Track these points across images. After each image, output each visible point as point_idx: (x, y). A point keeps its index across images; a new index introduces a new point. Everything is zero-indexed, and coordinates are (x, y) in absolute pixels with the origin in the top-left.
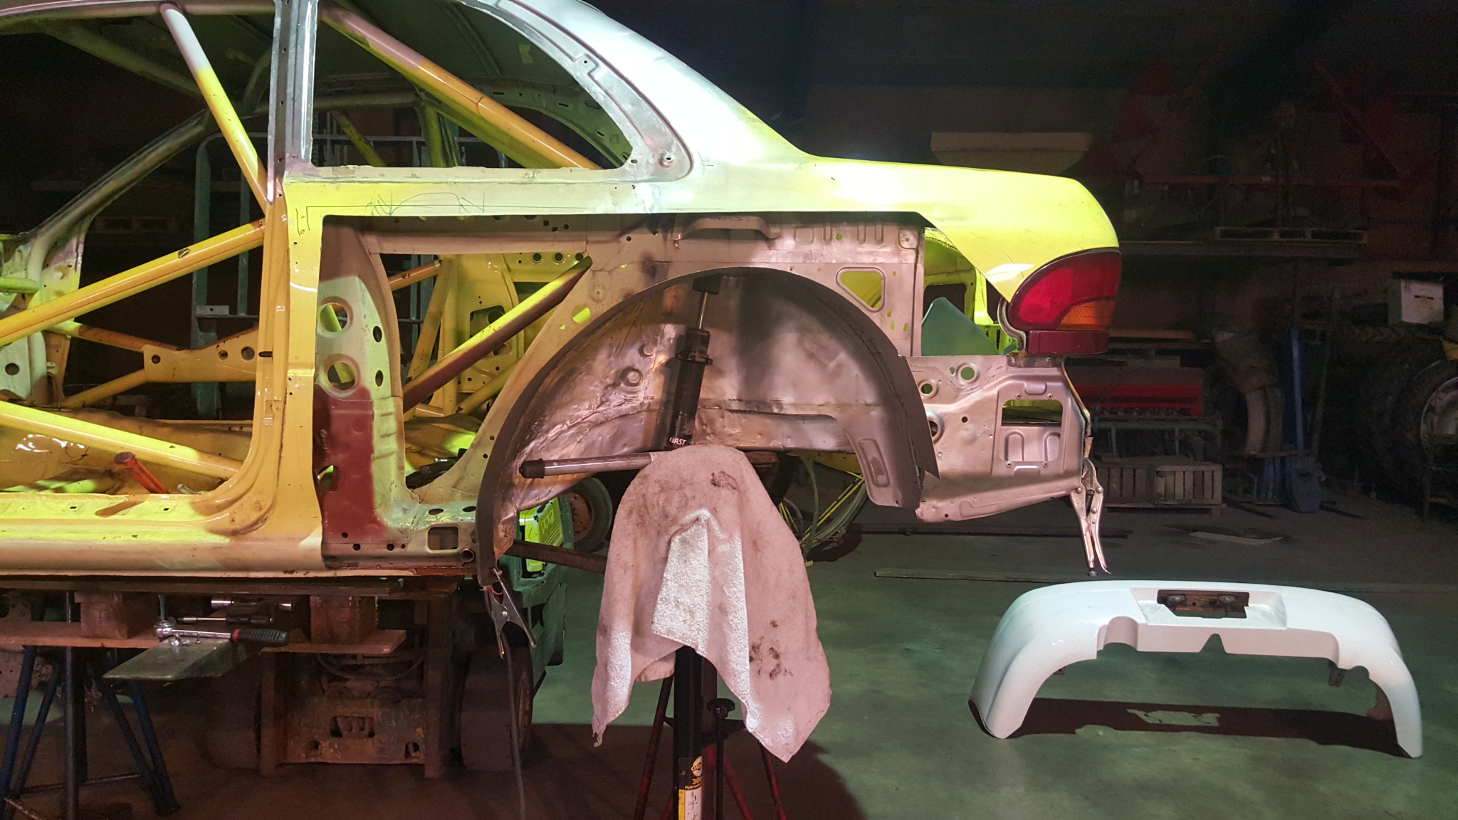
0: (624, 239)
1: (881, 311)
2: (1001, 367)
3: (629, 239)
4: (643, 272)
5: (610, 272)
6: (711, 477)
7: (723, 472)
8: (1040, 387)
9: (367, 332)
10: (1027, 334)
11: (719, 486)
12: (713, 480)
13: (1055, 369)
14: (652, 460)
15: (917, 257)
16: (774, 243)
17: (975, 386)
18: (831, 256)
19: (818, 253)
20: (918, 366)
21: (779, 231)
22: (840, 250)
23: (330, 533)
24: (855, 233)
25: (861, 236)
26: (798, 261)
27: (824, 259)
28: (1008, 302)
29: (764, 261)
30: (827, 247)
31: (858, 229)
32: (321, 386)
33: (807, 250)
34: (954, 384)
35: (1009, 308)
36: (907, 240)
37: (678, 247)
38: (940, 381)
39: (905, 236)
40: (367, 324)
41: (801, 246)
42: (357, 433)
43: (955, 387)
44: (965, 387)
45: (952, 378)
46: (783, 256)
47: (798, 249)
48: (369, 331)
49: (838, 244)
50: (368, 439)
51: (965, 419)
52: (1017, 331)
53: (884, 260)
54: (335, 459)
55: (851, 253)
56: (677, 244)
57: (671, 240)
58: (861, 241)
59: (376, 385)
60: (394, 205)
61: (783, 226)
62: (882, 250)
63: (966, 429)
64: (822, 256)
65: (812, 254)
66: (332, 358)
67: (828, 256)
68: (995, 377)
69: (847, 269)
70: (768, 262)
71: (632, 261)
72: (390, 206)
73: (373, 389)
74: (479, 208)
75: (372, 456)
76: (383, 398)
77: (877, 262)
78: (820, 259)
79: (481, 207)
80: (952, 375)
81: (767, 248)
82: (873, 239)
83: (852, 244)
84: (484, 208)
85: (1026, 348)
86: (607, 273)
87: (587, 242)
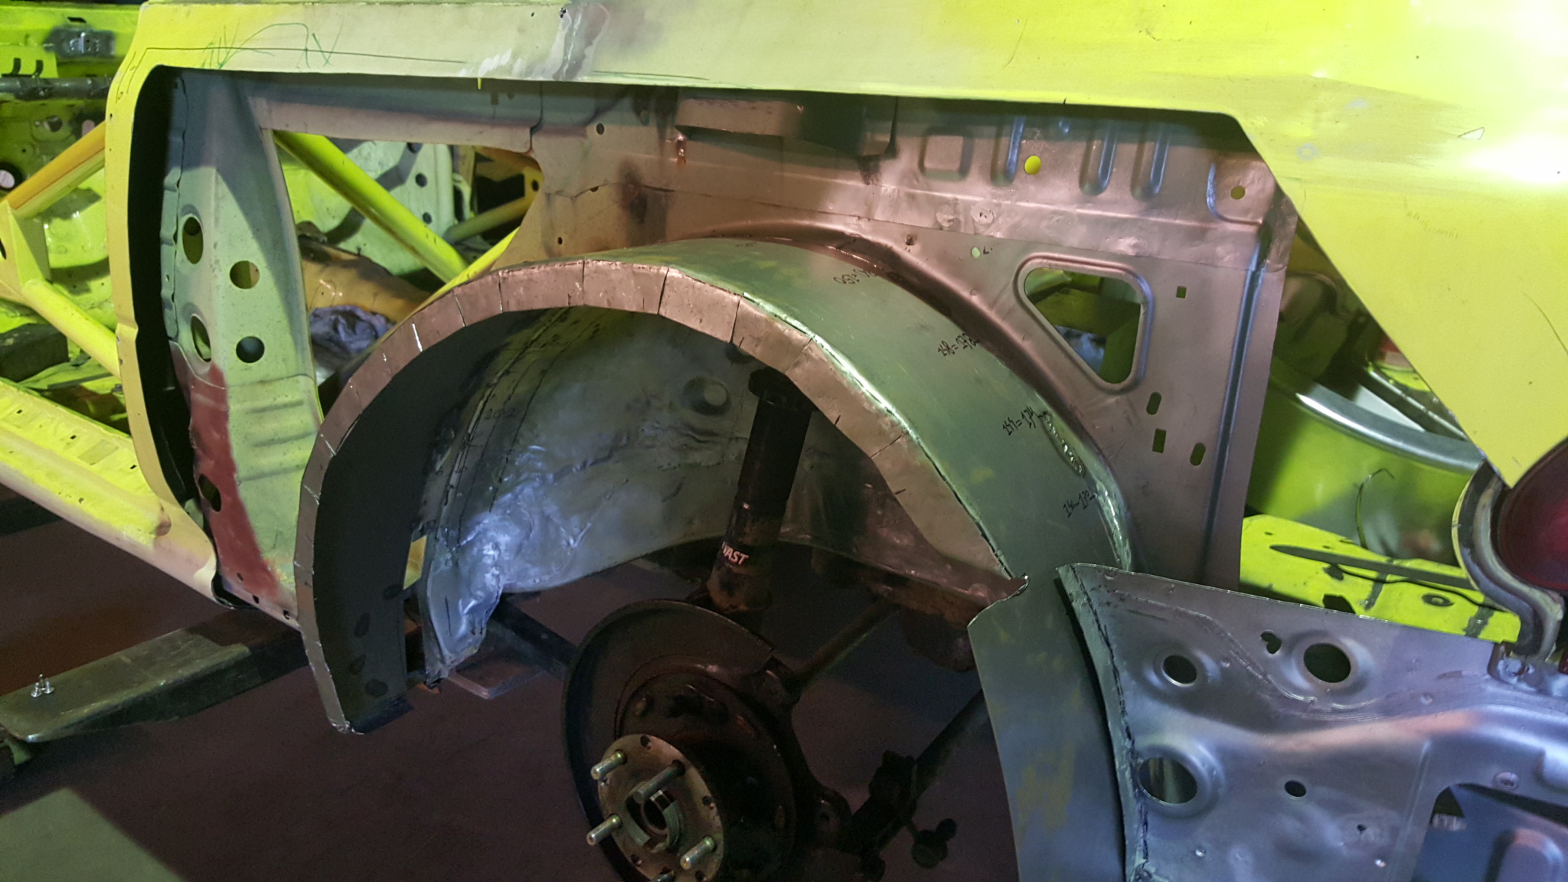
0: (593, 128)
1: (1131, 395)
2: (1456, 674)
3: (600, 130)
4: (623, 206)
5: (574, 198)
9: (216, 272)
15: (1263, 253)
16: (877, 167)
17: (1350, 707)
18: (1008, 219)
19: (972, 207)
20: (1147, 601)
21: (888, 139)
22: (1032, 205)
23: (228, 569)
24: (1080, 160)
25: (1095, 168)
26: (926, 223)
27: (988, 226)
28: (1504, 485)
29: (853, 214)
30: (999, 193)
31: (1088, 149)
32: (181, 349)
33: (949, 196)
34: (1270, 682)
35: (1505, 509)
36: (1239, 192)
37: (684, 158)
38: (1226, 660)
39: (1232, 180)
40: (218, 258)
41: (936, 184)
42: (217, 436)
43: (1275, 690)
44: (1312, 698)
45: (1267, 661)
46: (894, 205)
47: (930, 190)
48: (221, 271)
49: (1032, 188)
50: (226, 448)
51: (1296, 789)
52: (1525, 589)
53: (1154, 247)
54: (205, 466)
55: (1061, 217)
56: (682, 151)
57: (671, 140)
58: (1092, 185)
59: (240, 361)
60: (234, 46)
61: (899, 125)
62: (1153, 219)
63: (1301, 818)
64: (983, 217)
65: (960, 208)
66: (189, 307)
67: (1000, 219)
68: (1430, 700)
69: (1045, 261)
70: (861, 215)
71: (606, 180)
72: (228, 50)
73: (231, 369)
74: (324, 57)
75: (235, 476)
76: (262, 382)
77: (1131, 252)
78: (976, 225)
79: (327, 55)
80: (1270, 655)
81: (861, 178)
82: (1129, 180)
83: (1070, 189)
84: (330, 57)
85: (1554, 648)
86: (569, 200)
87: (533, 130)
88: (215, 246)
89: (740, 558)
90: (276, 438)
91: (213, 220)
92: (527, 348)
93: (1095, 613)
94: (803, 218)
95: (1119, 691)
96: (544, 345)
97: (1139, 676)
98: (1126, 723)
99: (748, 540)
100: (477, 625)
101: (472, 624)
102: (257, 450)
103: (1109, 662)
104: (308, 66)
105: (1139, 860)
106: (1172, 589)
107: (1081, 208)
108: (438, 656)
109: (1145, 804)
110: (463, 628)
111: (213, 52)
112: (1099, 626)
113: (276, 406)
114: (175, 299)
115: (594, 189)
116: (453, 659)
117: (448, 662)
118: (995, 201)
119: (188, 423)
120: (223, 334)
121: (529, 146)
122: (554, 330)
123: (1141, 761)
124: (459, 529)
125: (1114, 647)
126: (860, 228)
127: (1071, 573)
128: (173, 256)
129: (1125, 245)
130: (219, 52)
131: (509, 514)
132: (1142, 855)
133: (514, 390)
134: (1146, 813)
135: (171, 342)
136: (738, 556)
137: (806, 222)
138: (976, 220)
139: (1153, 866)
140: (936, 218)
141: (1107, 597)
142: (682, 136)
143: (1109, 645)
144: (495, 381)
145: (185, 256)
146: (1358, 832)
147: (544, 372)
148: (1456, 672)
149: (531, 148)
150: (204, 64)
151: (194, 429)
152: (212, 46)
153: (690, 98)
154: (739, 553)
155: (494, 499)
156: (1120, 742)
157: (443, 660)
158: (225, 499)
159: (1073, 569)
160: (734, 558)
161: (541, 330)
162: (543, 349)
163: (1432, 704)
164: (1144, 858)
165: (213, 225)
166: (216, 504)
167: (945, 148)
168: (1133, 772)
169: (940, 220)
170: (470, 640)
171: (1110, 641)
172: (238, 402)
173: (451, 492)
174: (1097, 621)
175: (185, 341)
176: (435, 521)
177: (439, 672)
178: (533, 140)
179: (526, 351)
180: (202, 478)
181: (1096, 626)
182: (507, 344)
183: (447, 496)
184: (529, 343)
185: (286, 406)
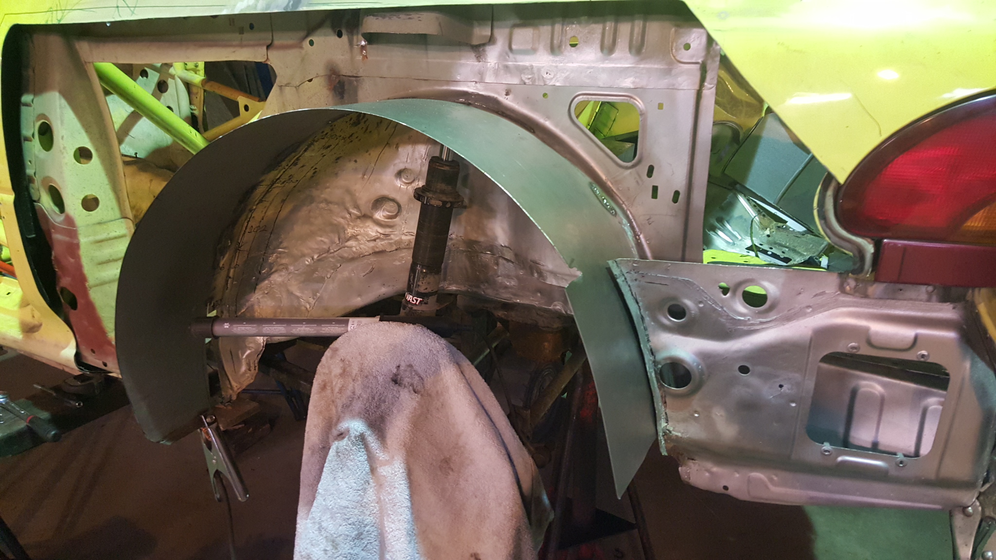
0: (306, 42)
1: (637, 168)
2: (823, 293)
3: (311, 43)
4: (329, 89)
5: (297, 87)
6: (395, 371)
7: (410, 366)
8: (907, 333)
9: (64, 155)
10: (878, 245)
11: (400, 385)
12: (396, 375)
13: (948, 306)
14: (349, 329)
15: (703, 80)
16: (484, 51)
17: (768, 319)
18: (563, 74)
19: (542, 69)
20: (656, 275)
21: (489, 34)
22: (575, 65)
23: (84, 347)
24: (600, 36)
25: (608, 41)
26: (515, 81)
27: (551, 79)
28: (839, 183)
29: (472, 80)
30: (556, 59)
31: (604, 29)
32: (43, 208)
33: (527, 64)
34: (725, 311)
35: (841, 195)
36: (687, 47)
37: (366, 56)
38: (701, 302)
39: (684, 40)
40: (65, 146)
41: (519, 57)
42: (72, 260)
43: (728, 316)
44: (749, 318)
45: (722, 300)
46: (496, 73)
47: (516, 62)
48: (67, 153)
49: (574, 55)
50: (79, 267)
51: (744, 370)
52: (854, 238)
53: (643, 83)
54: (65, 282)
55: (592, 70)
56: (365, 52)
57: (357, 45)
58: (608, 48)
59: (84, 211)
60: (67, 9)
61: (495, 23)
62: (642, 66)
63: (747, 385)
64: (548, 74)
65: (535, 70)
66: (46, 180)
67: (558, 74)
68: (811, 309)
69: (585, 96)
70: (477, 81)
71: (317, 74)
72: (63, 11)
73: (79, 216)
74: (130, 10)
75: (87, 284)
76: (100, 223)
77: (632, 86)
78: (545, 80)
79: (132, 9)
80: (724, 296)
81: (475, 58)
82: (627, 45)
83: (595, 54)
84: (134, 10)
85: (870, 270)
86: (295, 89)
87: (268, 47)
88: (62, 137)
89: (417, 300)
90: (111, 259)
91: (59, 122)
92: (273, 184)
93: (629, 286)
94: (442, 86)
95: (645, 329)
96: (283, 183)
97: (655, 319)
98: (650, 346)
99: (422, 290)
100: (252, 365)
101: (248, 364)
102: (100, 267)
103: (639, 313)
104: (121, 17)
105: (664, 424)
106: (669, 266)
107: (603, 64)
108: (229, 386)
109: (664, 391)
110: (244, 368)
111: (52, 14)
112: (632, 293)
113: (109, 238)
114: (37, 176)
115: (310, 81)
116: (238, 387)
117: (236, 389)
118: (554, 64)
119: (51, 255)
120: (72, 194)
121: (266, 57)
122: (290, 172)
123: (660, 366)
124: (236, 305)
125: (640, 304)
126: (477, 89)
127: (615, 264)
128: (33, 148)
129: (628, 82)
130: (57, 13)
131: (267, 294)
132: (665, 421)
133: (265, 213)
134: (665, 396)
135: (35, 204)
136: (415, 299)
137: (445, 88)
138: (545, 77)
139: (671, 427)
140: (521, 78)
141: (635, 276)
142: (365, 42)
143: (637, 303)
144: (254, 207)
145: (41, 148)
146: (780, 389)
147: (283, 201)
148: (823, 292)
149: (268, 58)
150: (47, 21)
151: (55, 257)
152: (51, 10)
153: (370, 15)
154: (416, 298)
155: (257, 285)
156: (648, 358)
157: (232, 388)
158: (80, 302)
159: (616, 261)
160: (413, 301)
161: (282, 172)
162: (283, 185)
163: (812, 311)
164: (667, 423)
165: (59, 125)
166: (74, 304)
167: (523, 36)
168: (656, 373)
169: (524, 79)
170: (248, 375)
171: (638, 301)
172: (85, 237)
173: (230, 280)
174: (631, 290)
175: (46, 203)
176: (221, 300)
177: (231, 396)
178: (268, 54)
179: (273, 187)
180: (63, 290)
181: (630, 293)
182: (262, 181)
183: (227, 284)
184: (275, 181)
185: (116, 238)
